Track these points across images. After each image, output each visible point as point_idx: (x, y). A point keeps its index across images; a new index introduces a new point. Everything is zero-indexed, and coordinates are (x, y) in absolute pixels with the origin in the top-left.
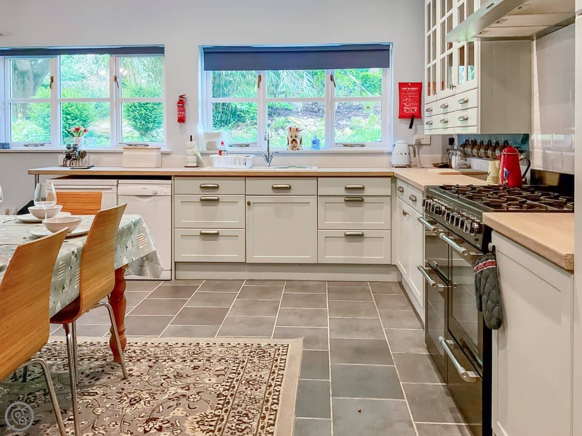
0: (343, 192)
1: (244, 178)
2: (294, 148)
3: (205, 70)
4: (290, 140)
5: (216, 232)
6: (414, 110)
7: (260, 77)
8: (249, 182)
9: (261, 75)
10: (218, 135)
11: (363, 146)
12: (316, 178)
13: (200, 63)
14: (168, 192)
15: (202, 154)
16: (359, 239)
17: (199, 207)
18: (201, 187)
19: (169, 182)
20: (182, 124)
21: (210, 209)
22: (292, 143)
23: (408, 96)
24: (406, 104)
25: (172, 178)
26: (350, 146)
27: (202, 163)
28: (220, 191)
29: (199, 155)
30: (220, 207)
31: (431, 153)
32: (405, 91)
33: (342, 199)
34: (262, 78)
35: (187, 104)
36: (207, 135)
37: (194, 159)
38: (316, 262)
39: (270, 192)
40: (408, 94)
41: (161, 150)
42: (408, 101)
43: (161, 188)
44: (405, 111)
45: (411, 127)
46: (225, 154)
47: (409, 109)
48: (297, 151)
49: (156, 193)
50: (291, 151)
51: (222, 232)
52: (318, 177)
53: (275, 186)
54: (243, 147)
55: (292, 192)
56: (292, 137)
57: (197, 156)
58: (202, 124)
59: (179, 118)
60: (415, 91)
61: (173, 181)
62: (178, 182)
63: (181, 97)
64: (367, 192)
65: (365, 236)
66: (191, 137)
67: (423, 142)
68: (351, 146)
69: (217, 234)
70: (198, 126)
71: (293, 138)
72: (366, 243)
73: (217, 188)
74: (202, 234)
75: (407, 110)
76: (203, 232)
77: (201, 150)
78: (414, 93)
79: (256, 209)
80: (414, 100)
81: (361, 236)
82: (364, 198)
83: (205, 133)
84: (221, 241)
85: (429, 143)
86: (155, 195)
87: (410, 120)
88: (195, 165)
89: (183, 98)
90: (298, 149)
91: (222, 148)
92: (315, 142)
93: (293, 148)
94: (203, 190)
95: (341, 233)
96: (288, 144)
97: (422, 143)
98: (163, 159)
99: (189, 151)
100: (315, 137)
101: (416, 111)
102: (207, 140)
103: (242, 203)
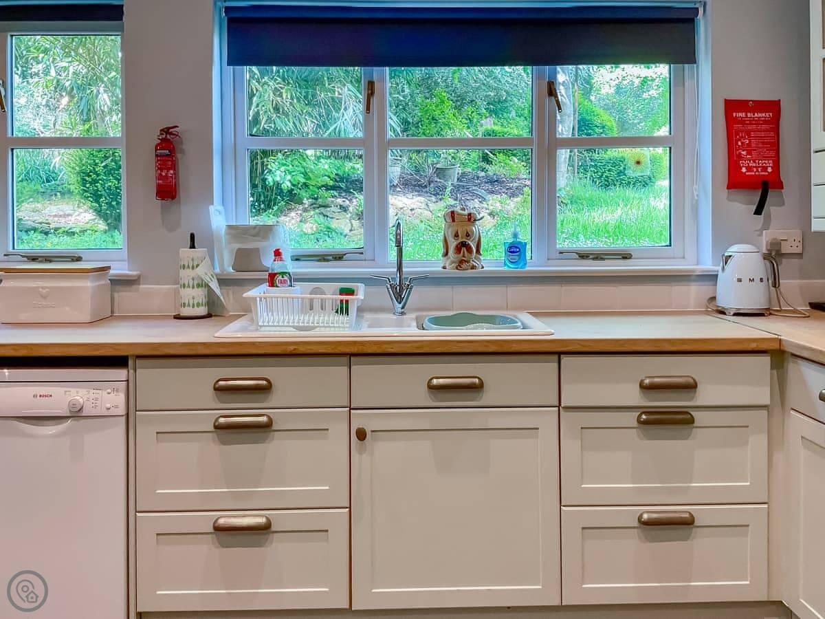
0: (633, 396)
1: (345, 359)
2: (464, 266)
3: (229, 64)
4: (453, 244)
5: (262, 520)
6: (765, 169)
7: (371, 85)
8: (361, 370)
9: (375, 79)
10: (265, 232)
11: (626, 256)
12: (556, 357)
13: (218, 46)
14: (117, 407)
15: (223, 282)
16: (681, 531)
17: (212, 449)
18: (218, 389)
19: (121, 374)
20: (168, 202)
21: (243, 452)
22: (458, 249)
23: (748, 133)
24: (744, 153)
25: (130, 363)
26: (593, 259)
27: (223, 307)
28: (275, 398)
29: (214, 285)
30: (275, 447)
31: (804, 275)
32: (742, 122)
33: (631, 418)
34: (376, 86)
35: (183, 152)
36: (236, 232)
37: (199, 294)
38: (556, 602)
39: (424, 397)
40: (750, 127)
41: (112, 272)
42: (749, 145)
43: (93, 394)
44: (744, 170)
45: (758, 212)
46: (285, 282)
47: (750, 166)
48: (470, 273)
49: (81, 410)
50: (452, 271)
51: (281, 520)
52: (559, 354)
53: (435, 382)
54: (328, 260)
55: (487, 397)
56: (456, 236)
57: (207, 286)
58: (223, 203)
59: (159, 186)
60: (765, 122)
61: (131, 371)
62: (147, 375)
63: (167, 131)
64: (705, 395)
65: (697, 523)
66: (192, 236)
67: (786, 249)
68: (598, 256)
69: (265, 528)
70: (212, 208)
71: (460, 240)
72: (700, 545)
73: (264, 389)
74: (218, 529)
75: (749, 169)
76: (222, 521)
77: (218, 270)
78: (764, 127)
79: (382, 451)
80: (763, 143)
81: (687, 523)
82: (696, 414)
83: (230, 227)
84: (277, 548)
85: (799, 250)
86: (77, 414)
87: (759, 193)
88: (202, 311)
89: (171, 134)
90: (473, 267)
91: (277, 267)
92: (515, 250)
93: (460, 264)
94: (224, 395)
95: (629, 516)
96: (446, 254)
97: (783, 251)
98: (116, 295)
99: (186, 275)
100: (515, 235)
101: (770, 170)
102: (237, 246)
103: (339, 433)
